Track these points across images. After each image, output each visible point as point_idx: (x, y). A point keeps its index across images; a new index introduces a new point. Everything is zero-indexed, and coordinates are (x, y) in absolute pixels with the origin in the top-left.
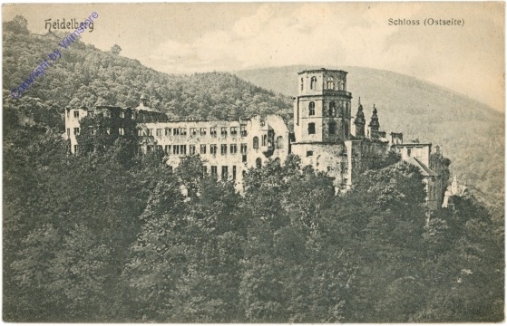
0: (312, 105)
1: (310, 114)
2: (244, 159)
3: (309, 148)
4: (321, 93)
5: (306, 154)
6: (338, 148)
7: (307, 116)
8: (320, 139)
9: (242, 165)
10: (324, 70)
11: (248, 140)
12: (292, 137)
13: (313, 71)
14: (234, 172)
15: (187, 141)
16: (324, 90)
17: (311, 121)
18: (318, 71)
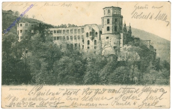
0: (108, 20)
1: (108, 23)
2: (83, 41)
3: (107, 35)
4: (112, 15)
5: (106, 38)
6: (118, 36)
7: (107, 24)
8: (111, 32)
9: (82, 43)
10: (113, 7)
11: (85, 34)
12: (101, 32)
13: (109, 7)
14: (79, 46)
15: (62, 35)
16: (113, 14)
17: (108, 25)
18: (111, 7)
